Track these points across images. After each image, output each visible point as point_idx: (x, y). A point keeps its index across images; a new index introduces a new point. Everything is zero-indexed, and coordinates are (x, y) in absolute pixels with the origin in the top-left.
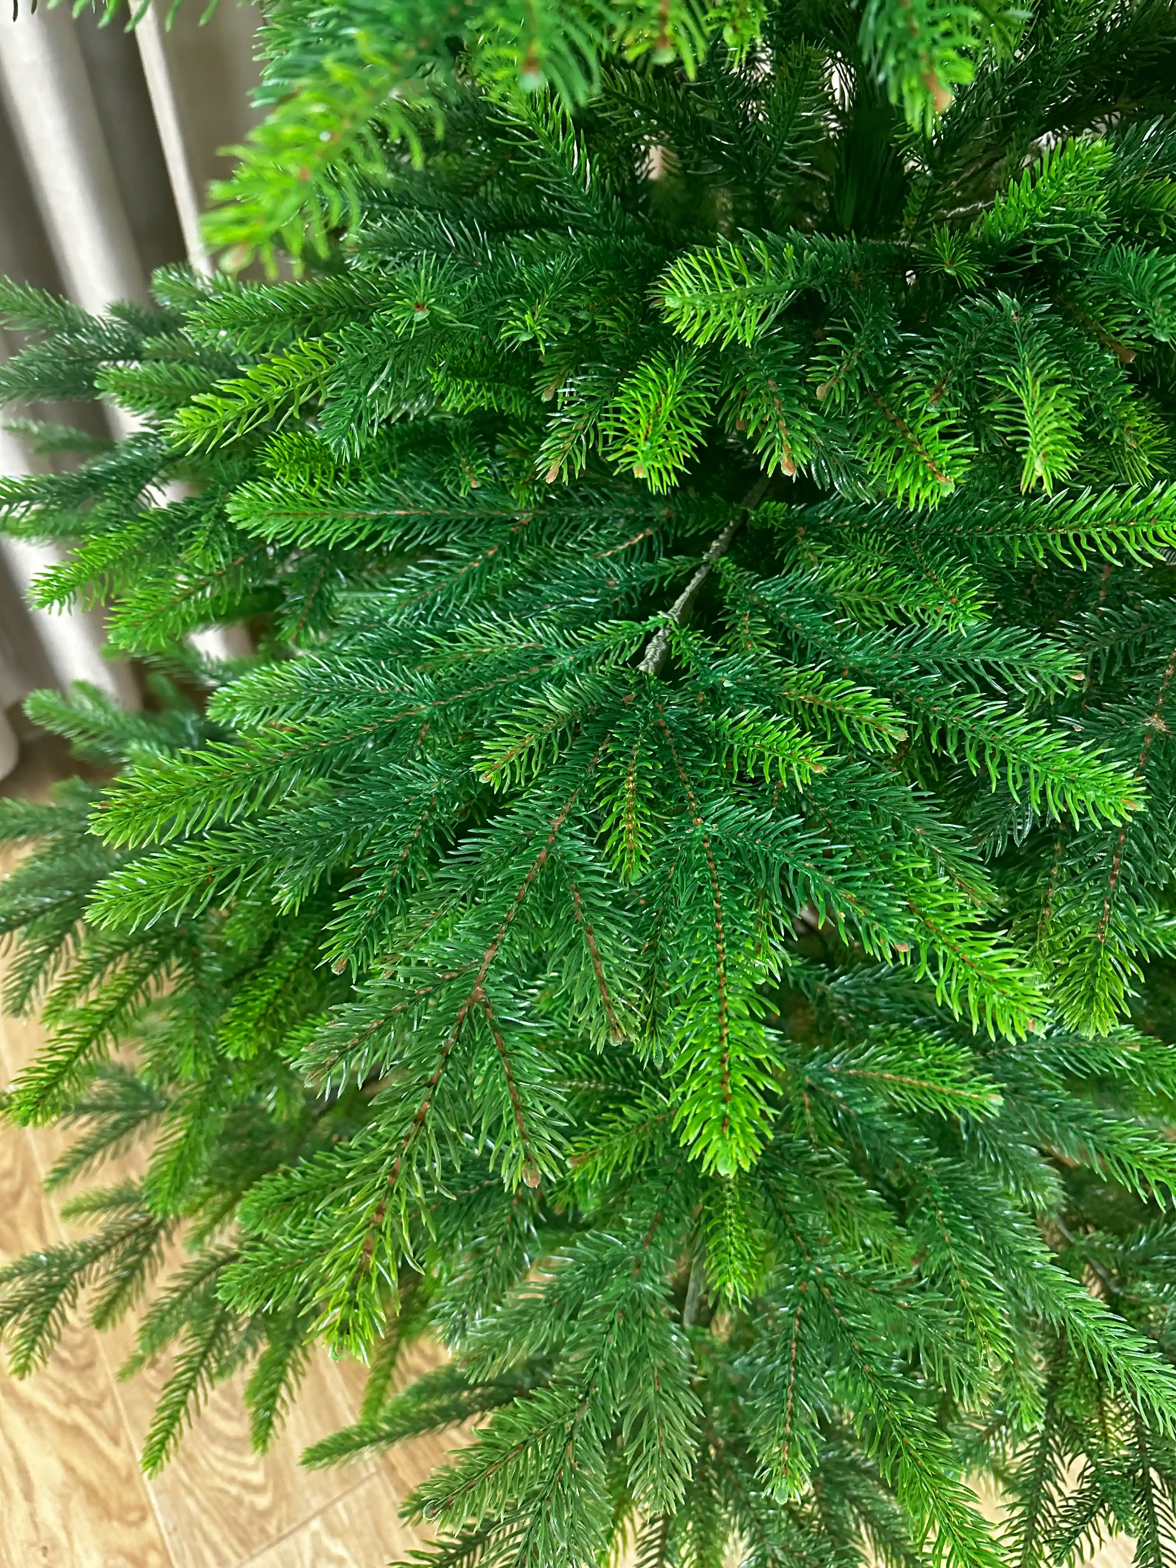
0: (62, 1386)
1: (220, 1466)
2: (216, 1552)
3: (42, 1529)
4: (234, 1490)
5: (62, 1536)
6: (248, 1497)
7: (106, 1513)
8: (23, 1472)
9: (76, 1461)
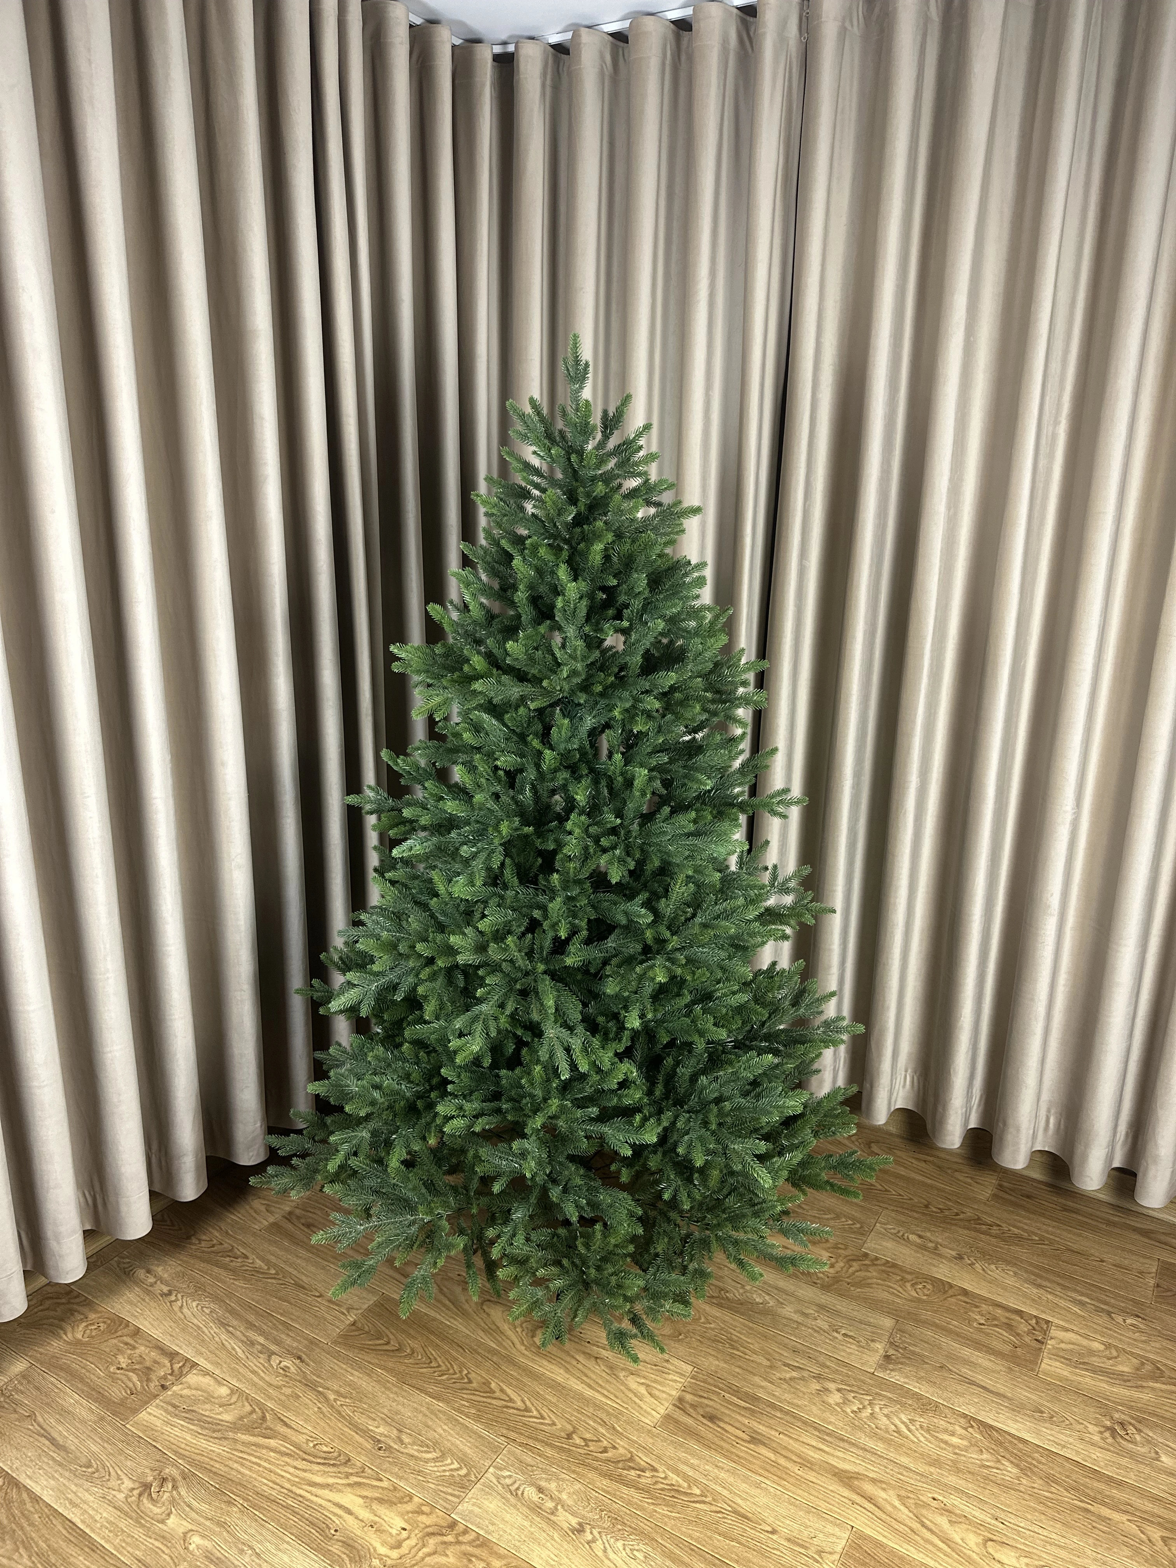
0: (339, 1472)
1: (435, 1469)
2: (452, 1495)
3: (365, 1520)
4: (447, 1474)
5: (377, 1519)
6: (455, 1474)
7: (391, 1503)
8: (340, 1506)
9: (365, 1493)
